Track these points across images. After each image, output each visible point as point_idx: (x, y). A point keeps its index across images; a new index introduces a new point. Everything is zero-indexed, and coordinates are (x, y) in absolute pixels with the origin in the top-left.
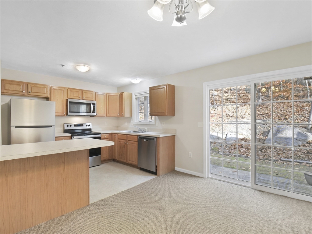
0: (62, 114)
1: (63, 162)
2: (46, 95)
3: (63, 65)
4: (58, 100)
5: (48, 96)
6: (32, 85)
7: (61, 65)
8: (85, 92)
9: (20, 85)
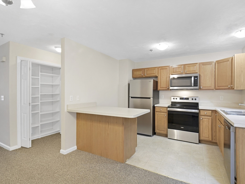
0: (166, 88)
1: (108, 122)
2: (155, 75)
3: (151, 50)
4: (163, 77)
5: (156, 75)
6: (147, 69)
7: (150, 50)
8: (188, 65)
9: (141, 71)
